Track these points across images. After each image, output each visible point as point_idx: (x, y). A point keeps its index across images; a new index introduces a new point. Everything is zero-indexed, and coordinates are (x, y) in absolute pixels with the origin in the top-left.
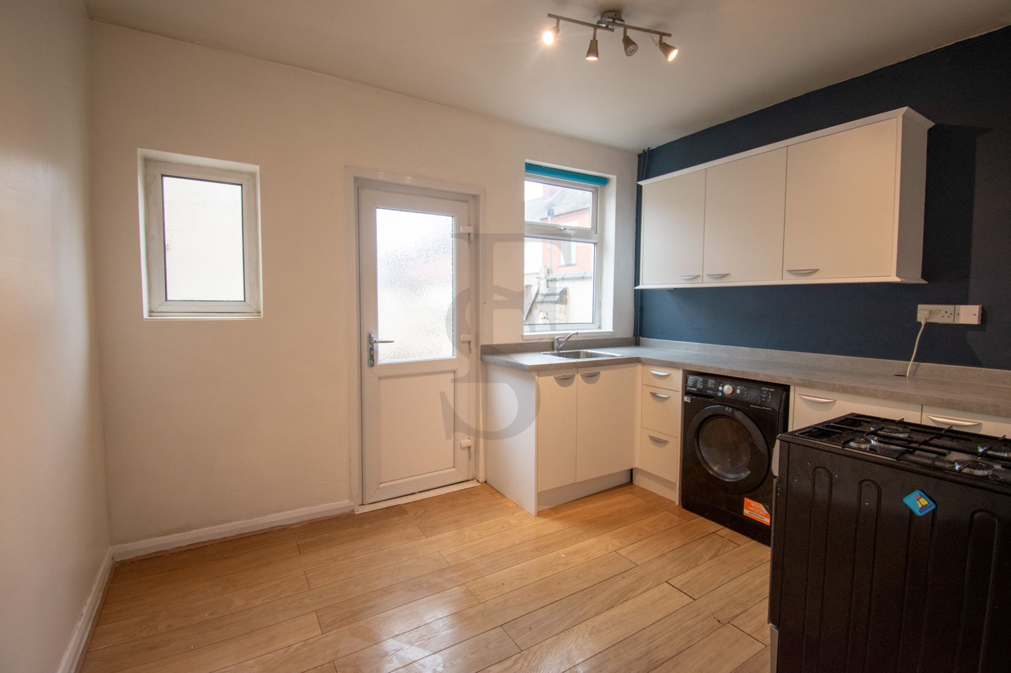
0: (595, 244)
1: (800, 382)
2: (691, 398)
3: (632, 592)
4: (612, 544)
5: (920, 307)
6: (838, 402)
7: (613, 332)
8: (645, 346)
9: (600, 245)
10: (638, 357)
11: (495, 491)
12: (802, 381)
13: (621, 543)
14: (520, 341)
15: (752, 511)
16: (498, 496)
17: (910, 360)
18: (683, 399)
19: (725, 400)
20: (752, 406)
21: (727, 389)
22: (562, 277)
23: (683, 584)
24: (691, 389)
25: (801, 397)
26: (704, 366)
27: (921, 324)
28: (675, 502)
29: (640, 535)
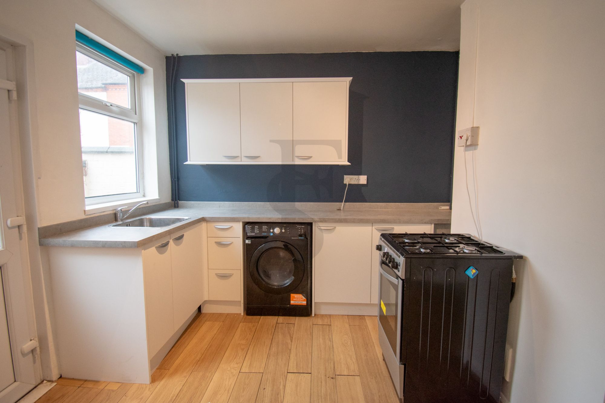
0: (134, 123)
1: (319, 220)
2: (251, 241)
3: (279, 395)
4: (233, 369)
5: (345, 176)
6: (337, 228)
7: (159, 199)
8: (183, 207)
9: (139, 125)
10: (203, 217)
11: (82, 383)
12: (320, 219)
13: (237, 363)
14: (83, 217)
15: (295, 301)
16: (90, 385)
17: (342, 202)
18: (244, 241)
19: (276, 238)
20: (293, 238)
21: (277, 230)
22: (106, 150)
23: (296, 368)
24: (250, 234)
25: (318, 228)
26: (259, 218)
27: (347, 185)
28: (241, 314)
29: (243, 349)
